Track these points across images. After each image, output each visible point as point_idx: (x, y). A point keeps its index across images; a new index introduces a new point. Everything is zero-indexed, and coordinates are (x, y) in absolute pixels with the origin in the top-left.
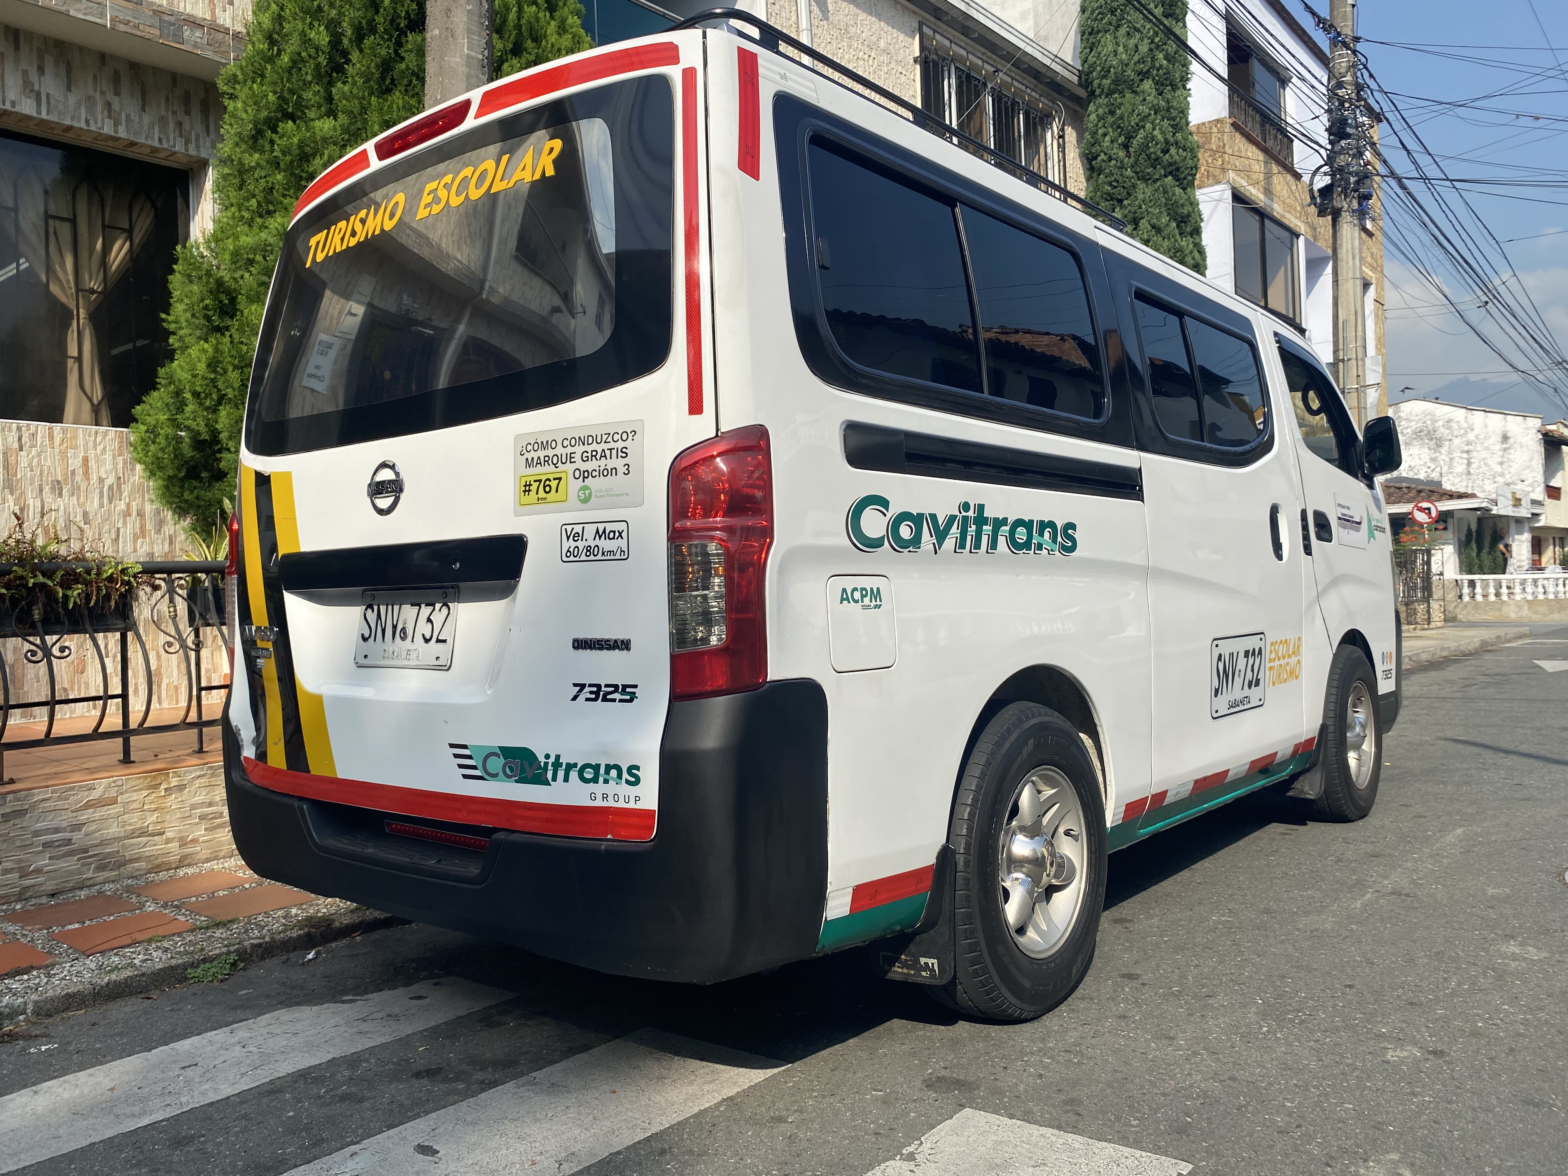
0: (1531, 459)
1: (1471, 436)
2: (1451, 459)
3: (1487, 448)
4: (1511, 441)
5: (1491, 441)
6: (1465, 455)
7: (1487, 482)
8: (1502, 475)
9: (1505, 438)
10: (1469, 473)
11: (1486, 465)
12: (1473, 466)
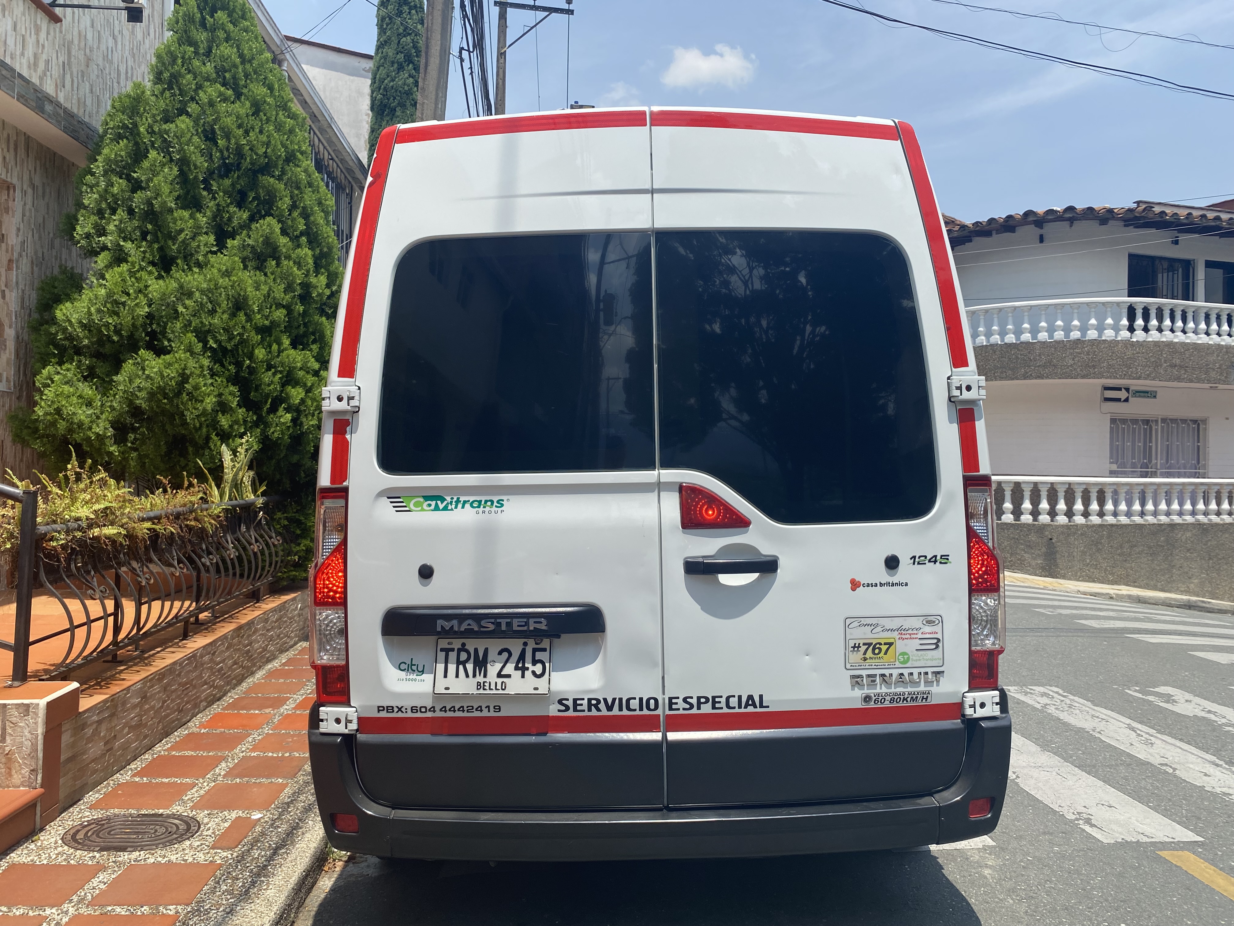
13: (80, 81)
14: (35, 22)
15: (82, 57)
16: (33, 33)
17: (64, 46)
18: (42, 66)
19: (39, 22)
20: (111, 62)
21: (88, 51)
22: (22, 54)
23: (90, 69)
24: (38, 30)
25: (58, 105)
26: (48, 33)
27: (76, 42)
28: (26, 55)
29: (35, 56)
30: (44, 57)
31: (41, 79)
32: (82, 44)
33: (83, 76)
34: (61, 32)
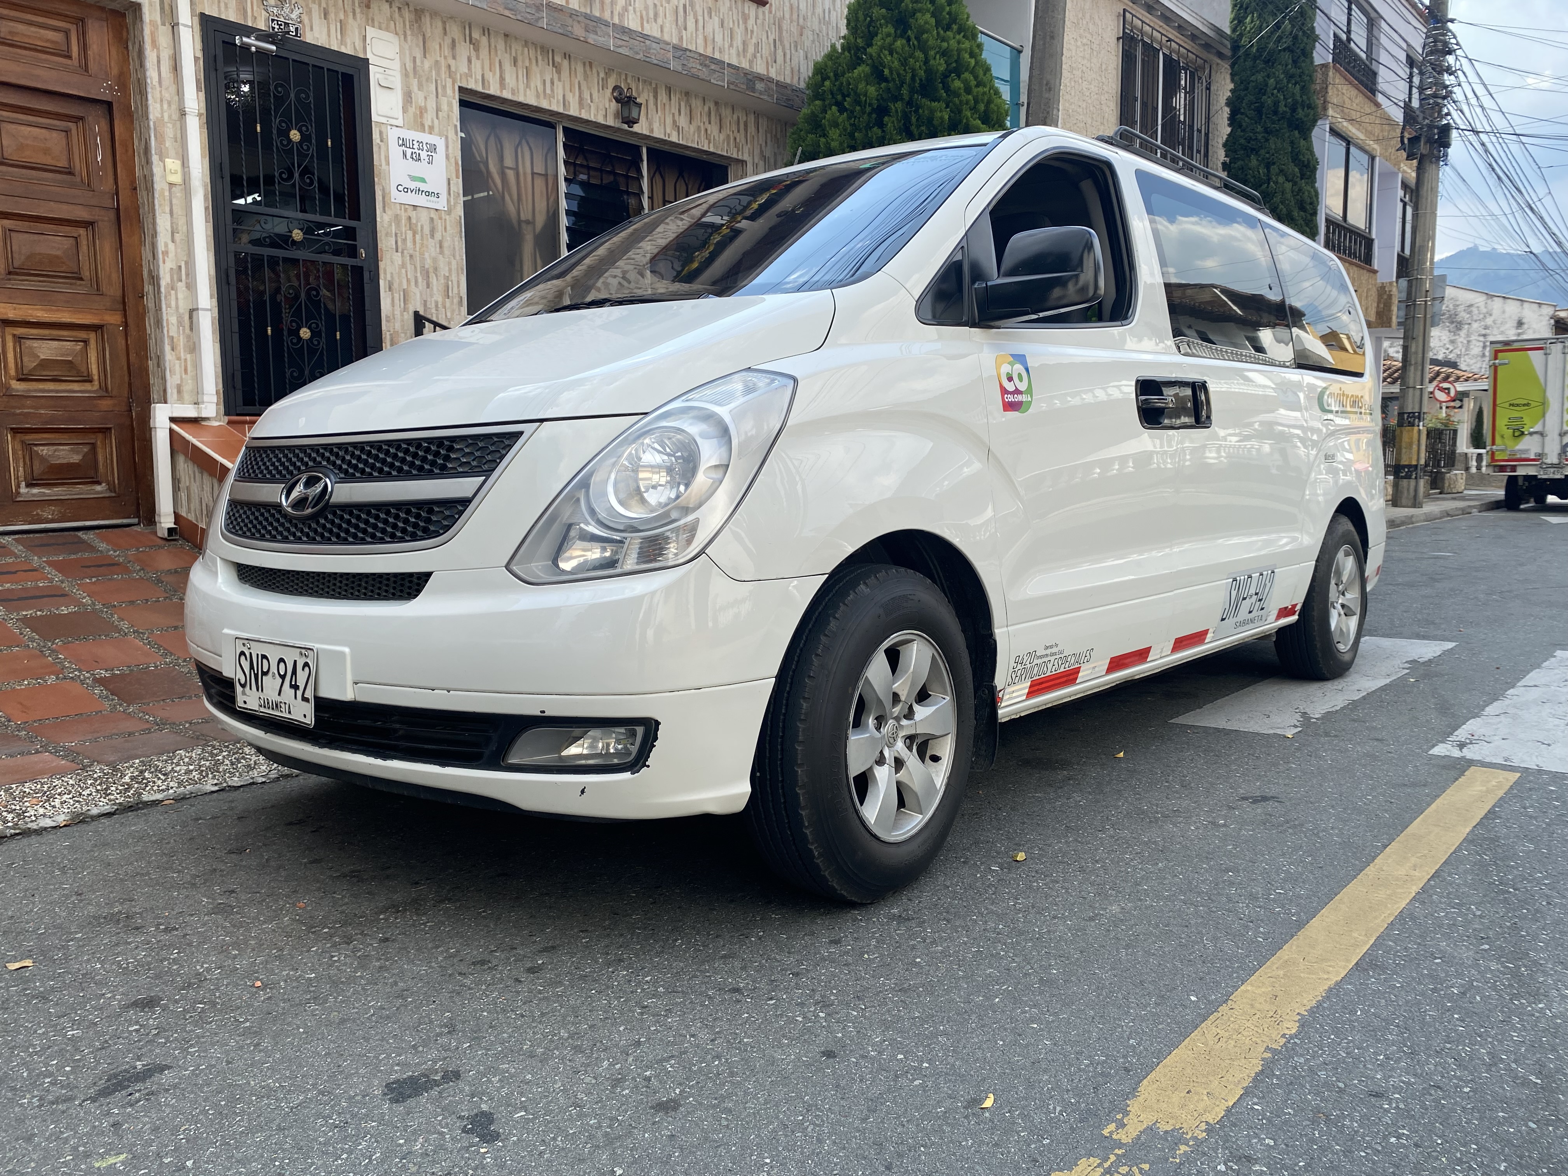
1: (1489, 321)
2: (1469, 342)
3: (1502, 333)
4: (1526, 326)
5: (1507, 326)
6: (1482, 339)
10: (1484, 355)
13: (793, 52)
14: (743, 12)
15: (794, 29)
16: (741, 22)
17: (774, 24)
18: (751, 50)
19: (746, 11)
20: (829, 23)
21: (801, 20)
22: (731, 45)
23: (804, 37)
24: (745, 18)
25: (770, 80)
26: (757, 18)
27: (787, 16)
28: (735, 45)
29: (744, 43)
30: (754, 41)
31: (751, 62)
32: (795, 16)
33: (796, 47)
34: (770, 12)
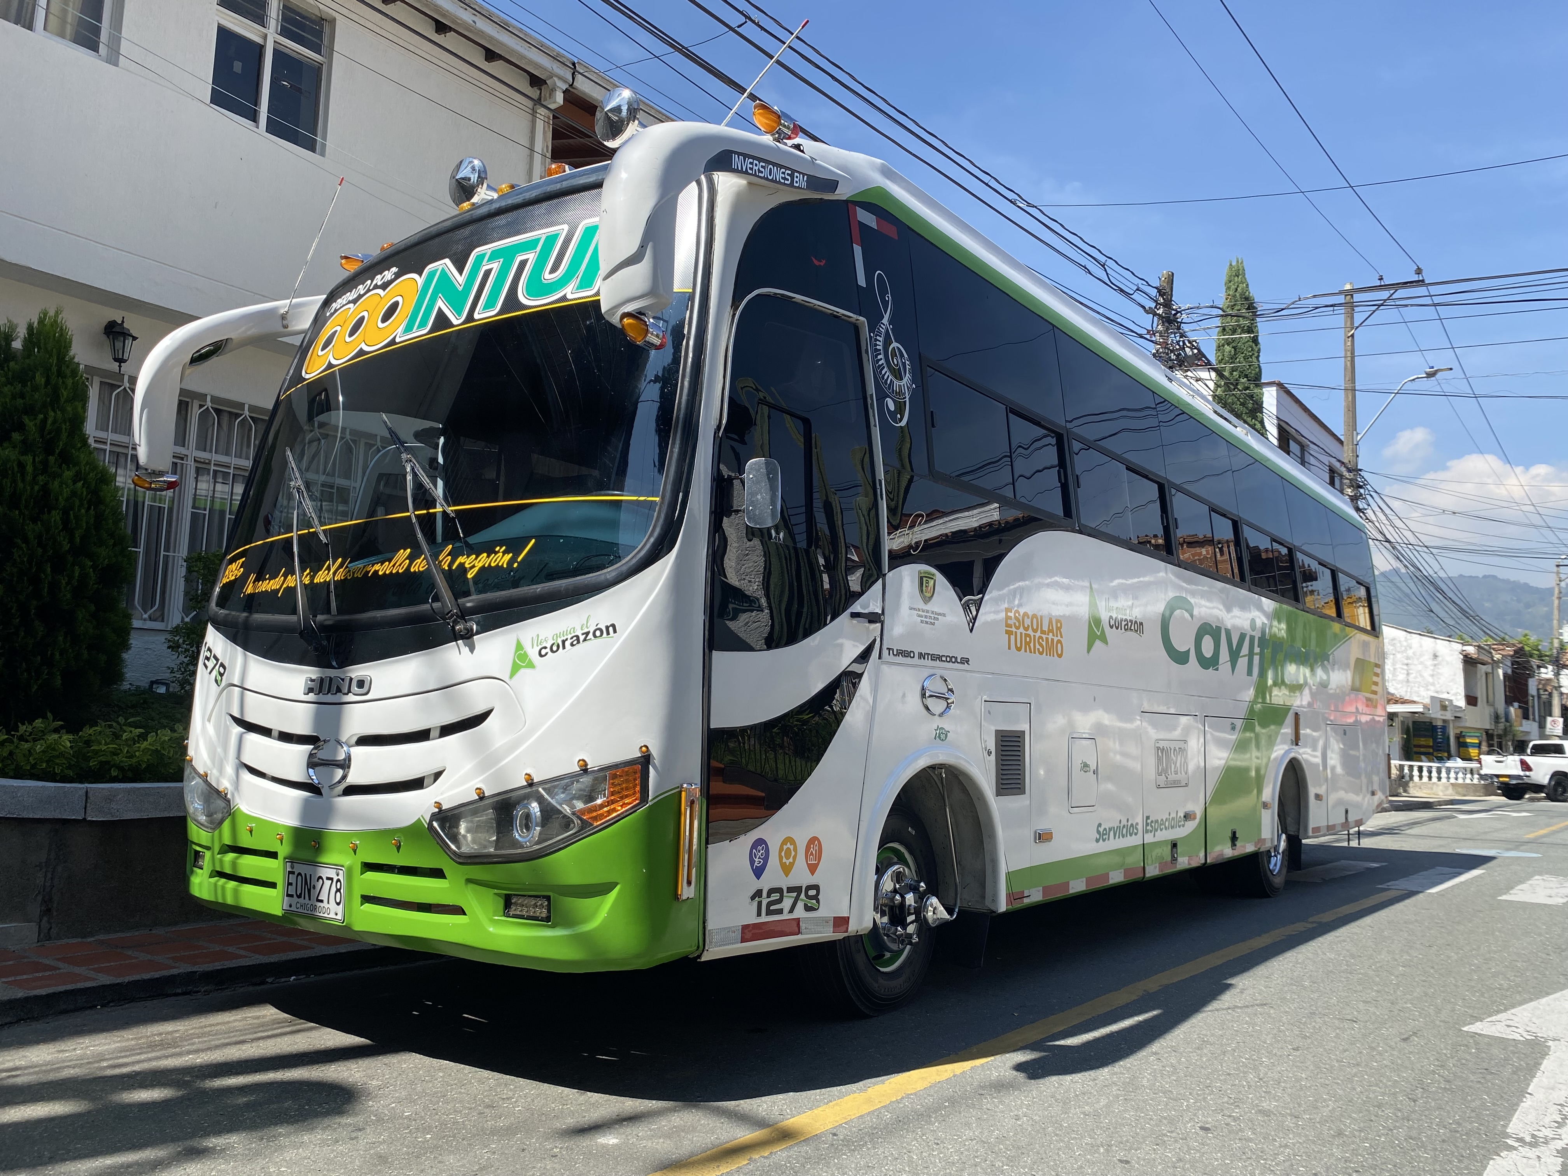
0: (1455, 675)
1: (1410, 653)
2: (1395, 669)
3: (1421, 663)
4: (1440, 659)
5: (1426, 657)
6: (1405, 667)
7: (1422, 689)
8: (1433, 684)
9: (1435, 656)
10: (1408, 681)
11: (1421, 676)
12: (1412, 676)
